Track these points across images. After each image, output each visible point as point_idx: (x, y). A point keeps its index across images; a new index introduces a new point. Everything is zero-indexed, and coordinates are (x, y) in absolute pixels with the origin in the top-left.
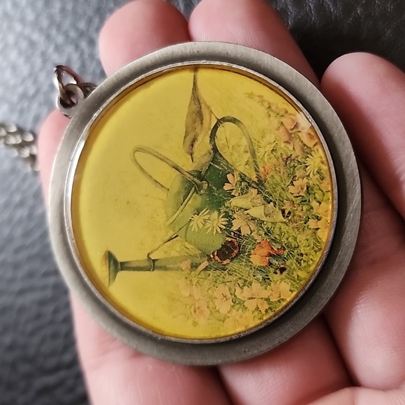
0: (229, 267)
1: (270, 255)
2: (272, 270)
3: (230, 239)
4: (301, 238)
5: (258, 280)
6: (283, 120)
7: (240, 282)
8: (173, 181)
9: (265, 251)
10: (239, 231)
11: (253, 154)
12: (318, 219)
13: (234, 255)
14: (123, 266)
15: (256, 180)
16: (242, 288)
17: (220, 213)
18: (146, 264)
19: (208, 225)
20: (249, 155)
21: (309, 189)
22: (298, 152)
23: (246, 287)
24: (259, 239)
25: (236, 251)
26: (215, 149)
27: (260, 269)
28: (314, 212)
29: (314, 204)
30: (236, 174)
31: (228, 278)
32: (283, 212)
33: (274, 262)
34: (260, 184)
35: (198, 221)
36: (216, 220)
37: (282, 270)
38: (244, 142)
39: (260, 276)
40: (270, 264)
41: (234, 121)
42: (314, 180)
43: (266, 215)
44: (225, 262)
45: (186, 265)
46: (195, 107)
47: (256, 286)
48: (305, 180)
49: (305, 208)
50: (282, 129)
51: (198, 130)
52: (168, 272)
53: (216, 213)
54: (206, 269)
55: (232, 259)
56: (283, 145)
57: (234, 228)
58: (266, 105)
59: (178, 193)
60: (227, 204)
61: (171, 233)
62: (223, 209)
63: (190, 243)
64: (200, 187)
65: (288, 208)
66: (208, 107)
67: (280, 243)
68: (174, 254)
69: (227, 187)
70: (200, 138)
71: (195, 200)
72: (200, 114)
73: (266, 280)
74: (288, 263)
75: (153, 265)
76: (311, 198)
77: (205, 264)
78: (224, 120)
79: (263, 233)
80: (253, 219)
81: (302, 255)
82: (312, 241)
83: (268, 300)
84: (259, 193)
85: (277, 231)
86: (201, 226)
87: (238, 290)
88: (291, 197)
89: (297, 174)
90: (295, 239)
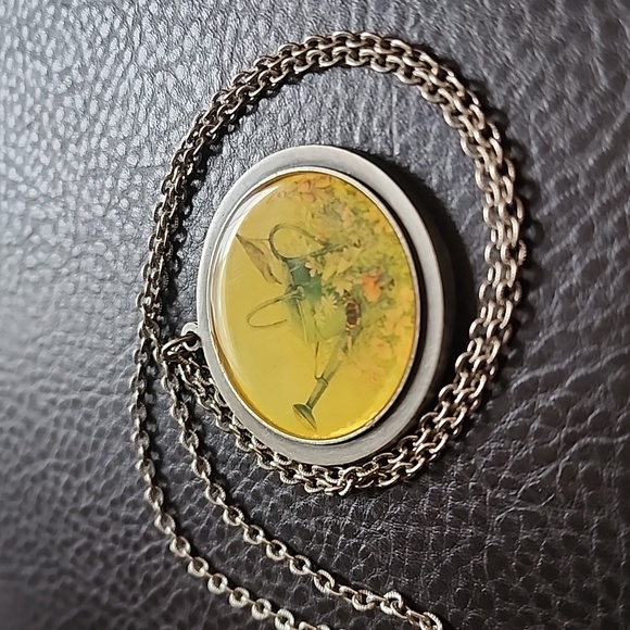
0: (363, 323)
1: (376, 283)
2: (386, 291)
3: (346, 305)
4: (381, 247)
5: (386, 309)
6: (299, 190)
7: (379, 323)
8: (282, 311)
9: (372, 284)
10: (345, 291)
11: (305, 233)
12: (377, 222)
13: (358, 311)
14: (311, 404)
15: (322, 247)
16: (383, 326)
17: (324, 295)
18: (321, 385)
19: (326, 312)
20: (304, 237)
21: (355, 211)
22: (326, 197)
23: (385, 323)
24: (360, 282)
25: (357, 307)
26: (285, 260)
27: (380, 300)
28: (371, 221)
29: (366, 216)
30: (309, 258)
31: (370, 330)
32: (355, 245)
33: (382, 284)
34: (326, 245)
35: (319, 317)
36: (328, 302)
37: (392, 282)
38: (294, 233)
39: (385, 304)
40: (382, 288)
41: (276, 228)
42: (351, 200)
43: (349, 260)
44: (358, 323)
45: (340, 355)
46: (251, 250)
47: (389, 314)
48: (347, 208)
49: (364, 225)
50: (304, 196)
51: (265, 260)
52: (336, 374)
53: (323, 298)
54: (353, 342)
55: (360, 315)
56: (314, 205)
57: (342, 294)
58: (283, 194)
59: (292, 314)
60: (323, 284)
61: (314, 346)
62: (324, 291)
63: (329, 338)
64: (299, 294)
65: (355, 239)
66: (257, 240)
67: (373, 267)
68: (328, 357)
69: (312, 274)
70: (271, 265)
71: (305, 306)
72: (257, 250)
73: (391, 302)
74: (390, 273)
75: (324, 381)
76: (360, 215)
77: (350, 338)
78: (271, 235)
79: (358, 275)
80: (345, 273)
81: (392, 257)
82: (389, 241)
83: (404, 314)
84: (331, 252)
85: (364, 262)
86: (323, 318)
87: (382, 330)
88: (349, 230)
89: (338, 211)
90: (378, 252)
